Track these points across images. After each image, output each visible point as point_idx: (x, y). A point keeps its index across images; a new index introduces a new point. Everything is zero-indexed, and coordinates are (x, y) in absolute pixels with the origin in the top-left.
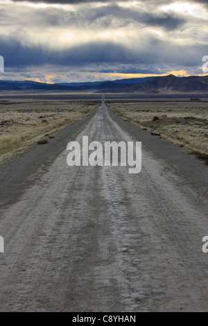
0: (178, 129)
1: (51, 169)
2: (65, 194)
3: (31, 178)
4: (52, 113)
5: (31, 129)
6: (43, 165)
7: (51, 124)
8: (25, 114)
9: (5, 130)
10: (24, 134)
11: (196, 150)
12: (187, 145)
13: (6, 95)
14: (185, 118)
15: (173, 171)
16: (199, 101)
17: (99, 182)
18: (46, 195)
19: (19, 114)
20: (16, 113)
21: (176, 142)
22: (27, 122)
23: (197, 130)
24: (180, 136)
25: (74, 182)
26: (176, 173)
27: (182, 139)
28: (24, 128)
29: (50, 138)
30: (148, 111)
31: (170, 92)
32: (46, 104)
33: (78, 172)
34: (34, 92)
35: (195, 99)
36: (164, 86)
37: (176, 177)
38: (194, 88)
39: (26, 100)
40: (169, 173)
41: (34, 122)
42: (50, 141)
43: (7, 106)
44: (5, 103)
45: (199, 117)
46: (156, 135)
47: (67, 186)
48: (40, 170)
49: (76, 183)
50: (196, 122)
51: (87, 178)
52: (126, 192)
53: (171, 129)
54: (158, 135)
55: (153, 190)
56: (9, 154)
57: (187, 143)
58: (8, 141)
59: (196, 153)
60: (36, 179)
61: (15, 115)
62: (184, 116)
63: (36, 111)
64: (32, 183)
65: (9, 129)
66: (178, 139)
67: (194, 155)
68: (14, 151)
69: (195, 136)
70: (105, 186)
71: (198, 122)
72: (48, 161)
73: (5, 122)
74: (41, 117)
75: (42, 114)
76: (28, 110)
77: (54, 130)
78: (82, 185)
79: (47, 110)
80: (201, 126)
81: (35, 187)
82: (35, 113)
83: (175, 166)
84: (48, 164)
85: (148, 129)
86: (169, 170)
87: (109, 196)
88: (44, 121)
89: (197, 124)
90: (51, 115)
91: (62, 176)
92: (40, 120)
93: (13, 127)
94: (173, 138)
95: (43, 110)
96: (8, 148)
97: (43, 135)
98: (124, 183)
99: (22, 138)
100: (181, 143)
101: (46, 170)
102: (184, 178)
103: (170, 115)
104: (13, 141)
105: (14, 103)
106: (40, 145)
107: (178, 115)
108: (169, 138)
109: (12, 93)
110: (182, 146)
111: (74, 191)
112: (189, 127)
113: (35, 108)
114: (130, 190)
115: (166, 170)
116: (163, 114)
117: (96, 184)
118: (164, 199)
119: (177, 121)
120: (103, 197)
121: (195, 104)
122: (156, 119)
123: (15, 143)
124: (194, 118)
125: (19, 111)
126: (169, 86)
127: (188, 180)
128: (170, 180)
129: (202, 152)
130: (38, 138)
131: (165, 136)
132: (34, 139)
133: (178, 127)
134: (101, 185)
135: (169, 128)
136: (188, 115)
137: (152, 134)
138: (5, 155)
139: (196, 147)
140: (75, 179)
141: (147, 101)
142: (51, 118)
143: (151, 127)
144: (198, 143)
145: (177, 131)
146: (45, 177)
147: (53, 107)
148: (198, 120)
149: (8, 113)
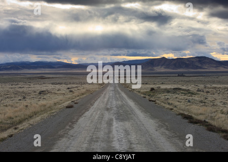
0: (169, 97)
1: (76, 126)
2: (86, 145)
3: (61, 133)
4: (77, 85)
5: (61, 97)
6: (70, 124)
7: (76, 93)
8: (57, 86)
9: (43, 97)
10: (56, 101)
11: (182, 112)
12: (175, 109)
13: (43, 72)
14: (174, 89)
15: (165, 128)
16: (184, 76)
17: (111, 136)
18: (72, 145)
19: (53, 86)
20: (51, 85)
21: (167, 106)
22: (58, 92)
23: (182, 97)
24: (170, 101)
25: (92, 136)
26: (167, 129)
27: (172, 104)
28: (56, 96)
29: (75, 103)
30: (146, 84)
31: (163, 70)
32: (72, 78)
33: (95, 129)
34: (63, 70)
35: (181, 75)
36: (158, 65)
37: (167, 132)
38: (180, 67)
39: (58, 76)
40: (162, 129)
41: (64, 92)
42: (75, 106)
43: (44, 80)
44: (42, 78)
45: (184, 88)
46: (153, 101)
47: (88, 139)
48: (68, 127)
49: (94, 136)
50: (182, 92)
51: (102, 133)
52: (131, 143)
53: (163, 97)
54: (154, 101)
55: (151, 142)
56: (45, 115)
57: (175, 107)
58: (45, 106)
59: (182, 114)
60: (65, 133)
61: (50, 87)
62: (173, 88)
63: (65, 83)
64: (62, 136)
65: (45, 97)
66: (169, 104)
67: (180, 116)
68: (49, 113)
69: (181, 102)
70: (115, 139)
71: (183, 92)
72: (74, 120)
73: (43, 91)
74: (68, 88)
75: (69, 86)
76: (59, 83)
77: (78, 98)
78: (99, 138)
79: (73, 83)
80: (185, 94)
81: (64, 139)
82: (64, 85)
83: (167, 124)
84: (73, 123)
85: (147, 97)
86: (162, 127)
87: (118, 146)
88: (71, 91)
89: (182, 93)
90: (76, 87)
91: (84, 131)
92: (68, 90)
93: (48, 95)
94: (165, 103)
95: (70, 83)
96: (45, 111)
97: (70, 102)
98: (129, 137)
99: (55, 103)
100: (171, 107)
101: (72, 127)
102: (174, 133)
103: (163, 87)
104: (48, 105)
105: (49, 78)
106: (68, 109)
107: (169, 87)
108: (162, 104)
109: (47, 71)
110: (172, 109)
111: (93, 143)
112: (177, 96)
113: (64, 81)
114: (133, 142)
115: (160, 127)
116: (158, 86)
117: (109, 137)
118: (159, 148)
119: (168, 91)
120: (114, 147)
121: (181, 78)
122: (152, 89)
123: (49, 107)
124: (180, 89)
125: (53, 84)
126: (162, 66)
127: (176, 134)
128: (163, 134)
129: (186, 113)
130: (67, 104)
131: (159, 102)
132: (63, 104)
133: (169, 96)
134: (113, 138)
135: (162, 96)
136: (176, 86)
137: (150, 101)
138: (42, 116)
139: (182, 110)
140: (93, 133)
141: (146, 77)
142: (76, 89)
143: (149, 95)
144: (183, 107)
145: (168, 98)
146: (71, 132)
147: (77, 81)
148: (183, 90)
149: (44, 85)
